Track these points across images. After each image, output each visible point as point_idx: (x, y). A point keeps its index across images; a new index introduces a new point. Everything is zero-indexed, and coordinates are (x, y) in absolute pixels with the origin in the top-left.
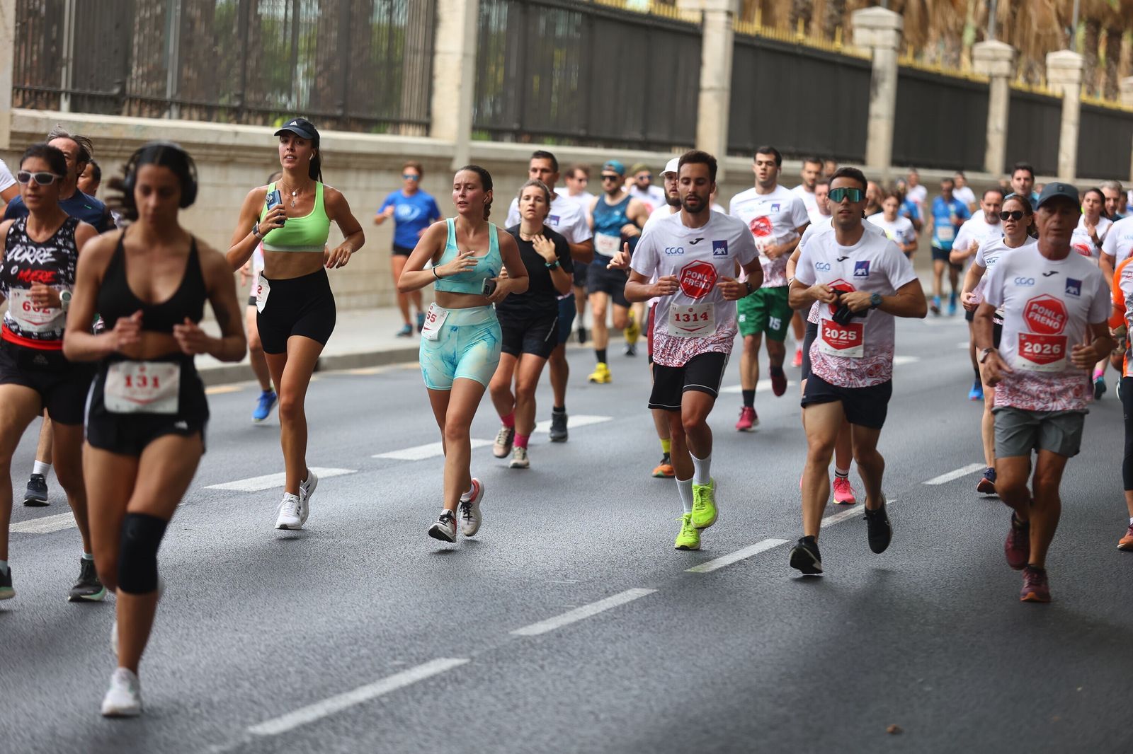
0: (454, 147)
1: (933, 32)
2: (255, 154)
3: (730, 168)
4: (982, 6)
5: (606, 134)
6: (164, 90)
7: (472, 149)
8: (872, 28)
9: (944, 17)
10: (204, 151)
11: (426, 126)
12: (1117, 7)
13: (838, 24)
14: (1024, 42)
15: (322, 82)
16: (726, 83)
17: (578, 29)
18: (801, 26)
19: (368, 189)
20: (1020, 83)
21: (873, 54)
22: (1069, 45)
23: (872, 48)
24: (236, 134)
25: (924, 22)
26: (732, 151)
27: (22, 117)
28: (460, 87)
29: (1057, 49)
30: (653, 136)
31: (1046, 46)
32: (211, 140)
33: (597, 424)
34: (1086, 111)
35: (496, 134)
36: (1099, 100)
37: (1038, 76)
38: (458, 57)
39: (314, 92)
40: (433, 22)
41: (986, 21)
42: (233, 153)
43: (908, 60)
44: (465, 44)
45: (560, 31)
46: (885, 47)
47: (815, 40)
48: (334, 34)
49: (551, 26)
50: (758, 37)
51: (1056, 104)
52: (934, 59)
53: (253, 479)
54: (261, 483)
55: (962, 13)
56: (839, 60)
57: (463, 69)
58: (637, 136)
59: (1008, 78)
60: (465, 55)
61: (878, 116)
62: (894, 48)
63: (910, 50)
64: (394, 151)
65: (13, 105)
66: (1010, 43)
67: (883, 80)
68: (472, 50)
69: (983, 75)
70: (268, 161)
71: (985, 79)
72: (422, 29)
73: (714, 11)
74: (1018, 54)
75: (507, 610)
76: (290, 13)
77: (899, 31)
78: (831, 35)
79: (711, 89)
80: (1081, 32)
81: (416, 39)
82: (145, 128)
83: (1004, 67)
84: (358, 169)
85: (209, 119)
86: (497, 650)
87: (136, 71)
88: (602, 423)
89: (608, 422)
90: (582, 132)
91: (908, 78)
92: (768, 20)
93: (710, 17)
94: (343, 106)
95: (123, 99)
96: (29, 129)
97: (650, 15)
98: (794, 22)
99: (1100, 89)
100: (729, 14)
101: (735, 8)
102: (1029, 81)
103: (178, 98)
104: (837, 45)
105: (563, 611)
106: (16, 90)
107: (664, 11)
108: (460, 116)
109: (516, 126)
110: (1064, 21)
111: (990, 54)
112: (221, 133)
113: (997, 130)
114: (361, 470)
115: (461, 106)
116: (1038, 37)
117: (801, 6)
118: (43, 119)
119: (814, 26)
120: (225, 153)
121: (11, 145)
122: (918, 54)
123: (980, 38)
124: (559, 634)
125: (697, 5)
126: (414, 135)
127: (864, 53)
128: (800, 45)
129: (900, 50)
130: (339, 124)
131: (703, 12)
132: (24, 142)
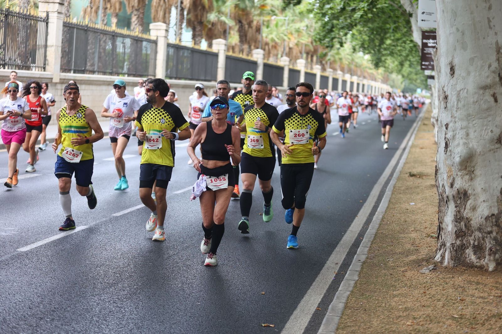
1: (271, 55)
4: (282, 49)
5: (196, 78)
6: (94, 69)
8: (258, 54)
9: (273, 52)
10: (103, 82)
12: (312, 49)
13: (249, 53)
14: (292, 57)
15: (131, 66)
16: (224, 66)
17: (190, 54)
18: (241, 53)
20: (291, 67)
21: (258, 60)
22: (302, 58)
23: (258, 58)
24: (111, 78)
25: (269, 53)
27: (62, 75)
28: (163, 67)
29: (299, 59)
30: (207, 78)
31: (297, 58)
32: (105, 80)
34: (306, 74)
35: (171, 78)
36: (309, 71)
37: (295, 65)
38: (162, 60)
39: (129, 69)
40: (156, 52)
41: (283, 53)
43: (266, 61)
45: (186, 54)
46: (260, 58)
47: (244, 56)
48: (133, 55)
49: (183, 53)
50: (231, 56)
51: (299, 72)
52: (271, 61)
55: (278, 51)
56: (250, 61)
58: (203, 78)
59: (289, 65)
60: (164, 60)
61: (259, 74)
63: (266, 59)
65: (60, 72)
66: (289, 57)
67: (260, 66)
68: (165, 58)
71: (283, 66)
72: (154, 54)
73: (221, 50)
74: (291, 60)
75: (172, 188)
76: (123, 51)
77: (264, 55)
78: (248, 55)
79: (221, 68)
80: (305, 55)
81: (152, 56)
83: (287, 63)
86: (170, 197)
87: (89, 64)
90: (190, 77)
91: (266, 66)
92: (234, 52)
94: (136, 72)
95: (85, 70)
96: (64, 78)
97: (206, 51)
98: (240, 52)
99: (309, 68)
100: (225, 50)
101: (226, 49)
102: (293, 66)
103: (98, 70)
104: (249, 58)
105: (185, 188)
106: (61, 69)
107: (210, 50)
108: (162, 74)
109: (175, 76)
110: (301, 53)
111: (284, 60)
112: (107, 78)
116: (295, 57)
117: (241, 49)
119: (245, 53)
121: (60, 81)
122: (268, 60)
123: (282, 56)
124: (184, 193)
127: (255, 60)
128: (241, 58)
129: (264, 59)
130: (135, 76)
131: (219, 50)
132: (62, 81)
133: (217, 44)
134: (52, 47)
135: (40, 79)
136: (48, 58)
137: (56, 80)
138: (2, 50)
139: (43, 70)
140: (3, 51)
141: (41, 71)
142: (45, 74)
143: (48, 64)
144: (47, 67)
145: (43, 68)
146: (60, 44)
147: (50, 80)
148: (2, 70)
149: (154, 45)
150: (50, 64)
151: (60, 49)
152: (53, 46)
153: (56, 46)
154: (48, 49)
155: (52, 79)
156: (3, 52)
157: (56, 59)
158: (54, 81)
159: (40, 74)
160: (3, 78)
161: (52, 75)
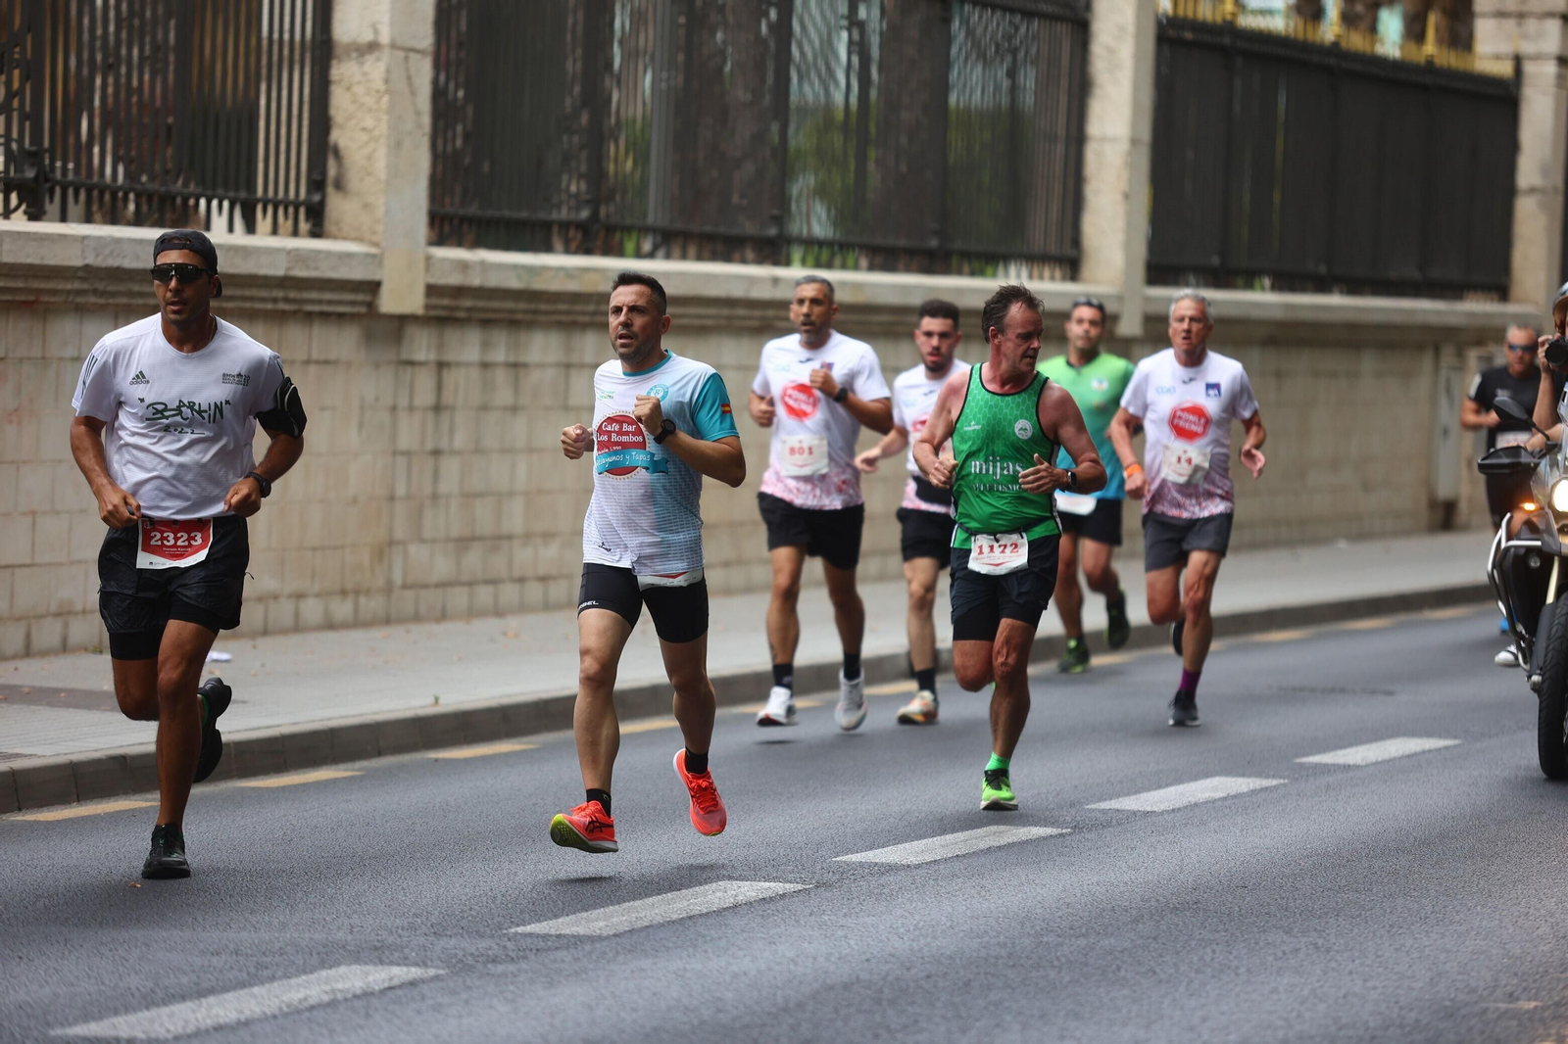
0: (1120, 298)
7: (1148, 299)
10: (725, 312)
11: (1071, 264)
16: (1557, 179)
17: (1311, 96)
24: (776, 281)
27: (443, 260)
28: (1126, 196)
30: (1436, 272)
32: (737, 292)
33: (1438, 750)
38: (1124, 146)
40: (1081, 87)
42: (770, 313)
44: (1134, 125)
57: (1131, 166)
58: (1412, 273)
60: (1132, 142)
65: (428, 240)
68: (1146, 134)
72: (1063, 99)
73: (1538, 57)
79: (1532, 190)
85: (727, 258)
88: (1447, 748)
89: (1455, 746)
90: (1323, 269)
93: (1529, 68)
94: (940, 233)
95: (597, 226)
96: (454, 279)
97: (1426, 68)
107: (1449, 59)
108: (1128, 245)
109: (1215, 261)
112: (752, 280)
114: (1077, 828)
115: (1130, 226)
118: (475, 263)
120: (758, 313)
125: (1507, 48)
126: (1052, 278)
130: (934, 262)
131: (1518, 60)
132: (446, 302)
133: (1501, 14)
134: (370, 59)
135: (292, 294)
136: (336, 136)
137: (401, 296)
138: (16, 73)
139: (304, 226)
140: (24, 78)
141: (295, 233)
142: (329, 254)
143: (339, 185)
144: (338, 206)
145: (302, 211)
146: (424, 35)
147: (361, 297)
148: (19, 223)
149: (1063, 30)
150: (353, 180)
151: (424, 72)
152: (373, 47)
153: (393, 46)
154: (342, 71)
155: (374, 287)
156: (21, 92)
157: (397, 146)
158: (390, 302)
159: (296, 255)
160: (36, 284)
161: (376, 260)
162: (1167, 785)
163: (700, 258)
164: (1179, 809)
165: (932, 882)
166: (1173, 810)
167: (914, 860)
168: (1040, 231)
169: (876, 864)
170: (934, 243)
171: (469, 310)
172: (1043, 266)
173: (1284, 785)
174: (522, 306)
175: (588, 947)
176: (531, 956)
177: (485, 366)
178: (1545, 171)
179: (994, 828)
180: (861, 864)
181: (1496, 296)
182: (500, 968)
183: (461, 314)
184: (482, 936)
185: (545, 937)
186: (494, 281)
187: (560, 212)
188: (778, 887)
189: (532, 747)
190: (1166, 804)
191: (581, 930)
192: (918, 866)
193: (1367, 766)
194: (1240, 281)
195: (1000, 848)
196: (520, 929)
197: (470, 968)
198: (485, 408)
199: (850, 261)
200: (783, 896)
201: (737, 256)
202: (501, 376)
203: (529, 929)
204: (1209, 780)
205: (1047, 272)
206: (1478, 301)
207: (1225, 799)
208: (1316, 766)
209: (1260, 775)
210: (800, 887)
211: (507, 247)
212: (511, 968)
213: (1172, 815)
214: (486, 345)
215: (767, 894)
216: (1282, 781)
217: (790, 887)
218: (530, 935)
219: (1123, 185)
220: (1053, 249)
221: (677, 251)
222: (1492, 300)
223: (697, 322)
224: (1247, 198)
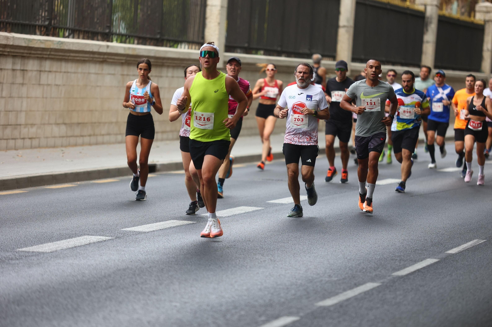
2: (116, 58)
3: (353, 68)
5: (291, 49)
7: (225, 56)
10: (91, 56)
16: (352, 23)
19: (173, 77)
21: (425, 9)
23: (425, 5)
24: (108, 46)
26: (354, 60)
27: (0, 36)
28: (219, 24)
32: (95, 50)
38: (219, 8)
42: (106, 57)
43: (443, 12)
44: (222, 1)
46: (432, 5)
53: (145, 226)
54: (150, 228)
56: (408, 12)
57: (221, 14)
60: (222, 7)
61: (428, 42)
62: (437, 6)
63: (444, 6)
64: (186, 57)
67: (431, 23)
68: (226, 4)
69: (481, 20)
70: (123, 61)
71: (482, 23)
79: (344, 26)
82: (62, 43)
84: (168, 67)
85: (93, 39)
90: (279, 49)
91: (443, 22)
94: (161, 33)
95: (51, 27)
104: (408, 4)
109: (246, 45)
111: (484, 9)
112: (100, 46)
113: (488, 50)
114: (198, 221)
115: (220, 33)
118: (11, 37)
120: (102, 57)
122: (447, 9)
126: (195, 49)
127: (421, 8)
129: (440, 7)
130: (158, 42)
162: (227, 209)
163: (83, 38)
164: (230, 216)
165: (152, 237)
166: (228, 216)
167: (147, 230)
168: (192, 34)
169: (135, 231)
170: (158, 36)
171: (8, 52)
172: (193, 45)
173: (263, 209)
174: (26, 51)
175: (42, 256)
176: (24, 258)
177: (13, 70)
178: (348, 21)
179: (172, 221)
180: (130, 231)
181: (332, 59)
182: (13, 262)
183: (6, 54)
184: (8, 252)
185: (28, 252)
186: (17, 43)
187: (39, 22)
188: (103, 238)
189: (26, 192)
190: (226, 215)
191: (40, 250)
192: (148, 232)
193: (288, 204)
194: (254, 52)
195: (174, 227)
196: (20, 250)
197: (4, 262)
198: (13, 83)
199: (132, 41)
200: (105, 241)
201: (96, 38)
202: (18, 73)
203: (24, 249)
204: (240, 207)
205: (194, 47)
206: (327, 60)
207: (244, 213)
208: (273, 204)
209: (255, 206)
210: (110, 238)
211: (21, 33)
212: (17, 262)
213: (228, 218)
214: (14, 64)
215: (100, 240)
216: (262, 208)
217: (107, 238)
218: (24, 251)
219: (218, 21)
220: (196, 40)
221: (76, 36)
222: (331, 60)
223: (83, 59)
224: (256, 25)
